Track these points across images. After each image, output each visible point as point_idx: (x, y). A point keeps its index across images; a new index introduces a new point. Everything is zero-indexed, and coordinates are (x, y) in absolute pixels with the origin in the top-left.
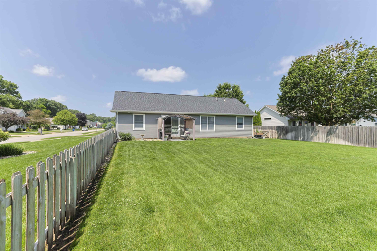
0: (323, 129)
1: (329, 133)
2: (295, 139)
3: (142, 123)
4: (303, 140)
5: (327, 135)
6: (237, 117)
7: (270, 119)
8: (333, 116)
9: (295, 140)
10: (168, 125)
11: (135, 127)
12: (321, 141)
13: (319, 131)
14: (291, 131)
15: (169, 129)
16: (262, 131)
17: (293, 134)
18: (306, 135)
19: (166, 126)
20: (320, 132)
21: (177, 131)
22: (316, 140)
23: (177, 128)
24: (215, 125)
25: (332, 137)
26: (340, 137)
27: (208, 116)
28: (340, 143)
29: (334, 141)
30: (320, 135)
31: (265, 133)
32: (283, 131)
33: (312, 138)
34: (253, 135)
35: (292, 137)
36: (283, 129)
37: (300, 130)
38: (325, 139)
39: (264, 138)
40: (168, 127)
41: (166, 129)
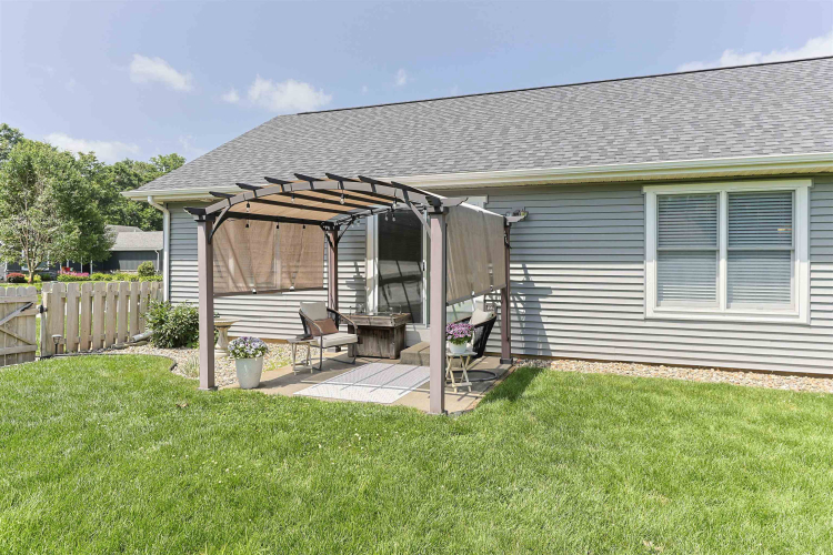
10: (408, 268)
15: (411, 288)
19: (391, 269)
24: (802, 263)
27: (723, 190)
40: (401, 280)
41: (392, 289)
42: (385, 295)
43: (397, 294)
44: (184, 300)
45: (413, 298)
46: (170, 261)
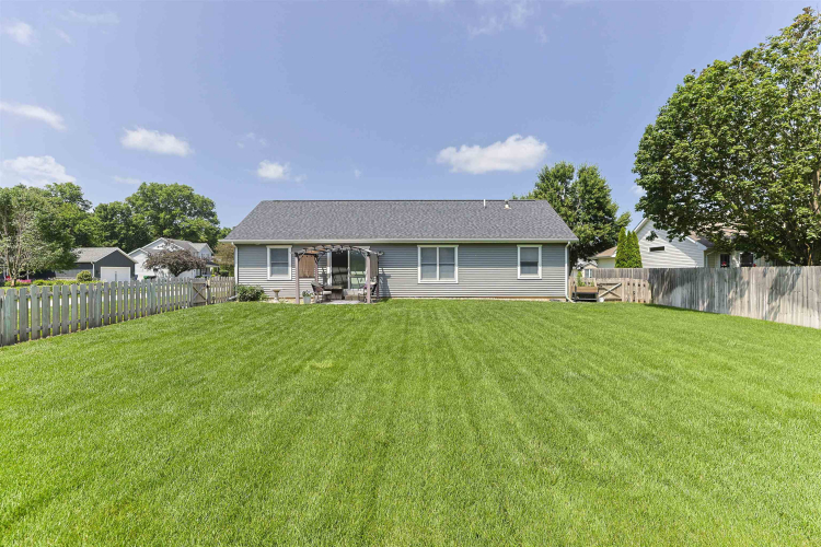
0: (761, 275)
1: (777, 290)
2: (690, 306)
3: (287, 264)
4: (710, 310)
5: (771, 294)
6: (519, 247)
7: (662, 248)
8: (805, 235)
9: (690, 310)
10: (342, 270)
11: (272, 274)
12: (753, 315)
13: (748, 283)
14: (682, 284)
15: (344, 276)
16: (600, 281)
17: (685, 291)
18: (716, 294)
19: (336, 270)
20: (753, 287)
21: (360, 282)
22: (739, 310)
23: (364, 276)
24: (456, 268)
25: (784, 303)
26: (806, 304)
27: (438, 247)
28: (806, 324)
29: (791, 314)
30: (752, 295)
31: (610, 288)
32: (663, 283)
33: (731, 302)
34: (567, 293)
35: (683, 302)
36: (663, 276)
37: (703, 279)
38: (767, 308)
39: (602, 300)
40: (340, 273)
41: (337, 277)
42: (334, 279)
45: (344, 279)
46: (238, 268)
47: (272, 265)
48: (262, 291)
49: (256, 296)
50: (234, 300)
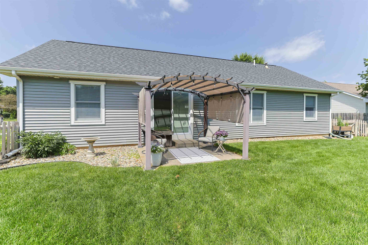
3: (98, 105)
6: (305, 95)
10: (165, 112)
11: (77, 117)
15: (167, 120)
19: (159, 113)
21: (183, 126)
23: (187, 119)
24: (265, 111)
34: (330, 132)
40: (163, 117)
41: (159, 120)
42: (156, 123)
43: (162, 122)
44: (40, 131)
45: (168, 123)
46: (24, 109)
47: (78, 105)
48: (64, 140)
49: (56, 148)
50: (17, 155)
